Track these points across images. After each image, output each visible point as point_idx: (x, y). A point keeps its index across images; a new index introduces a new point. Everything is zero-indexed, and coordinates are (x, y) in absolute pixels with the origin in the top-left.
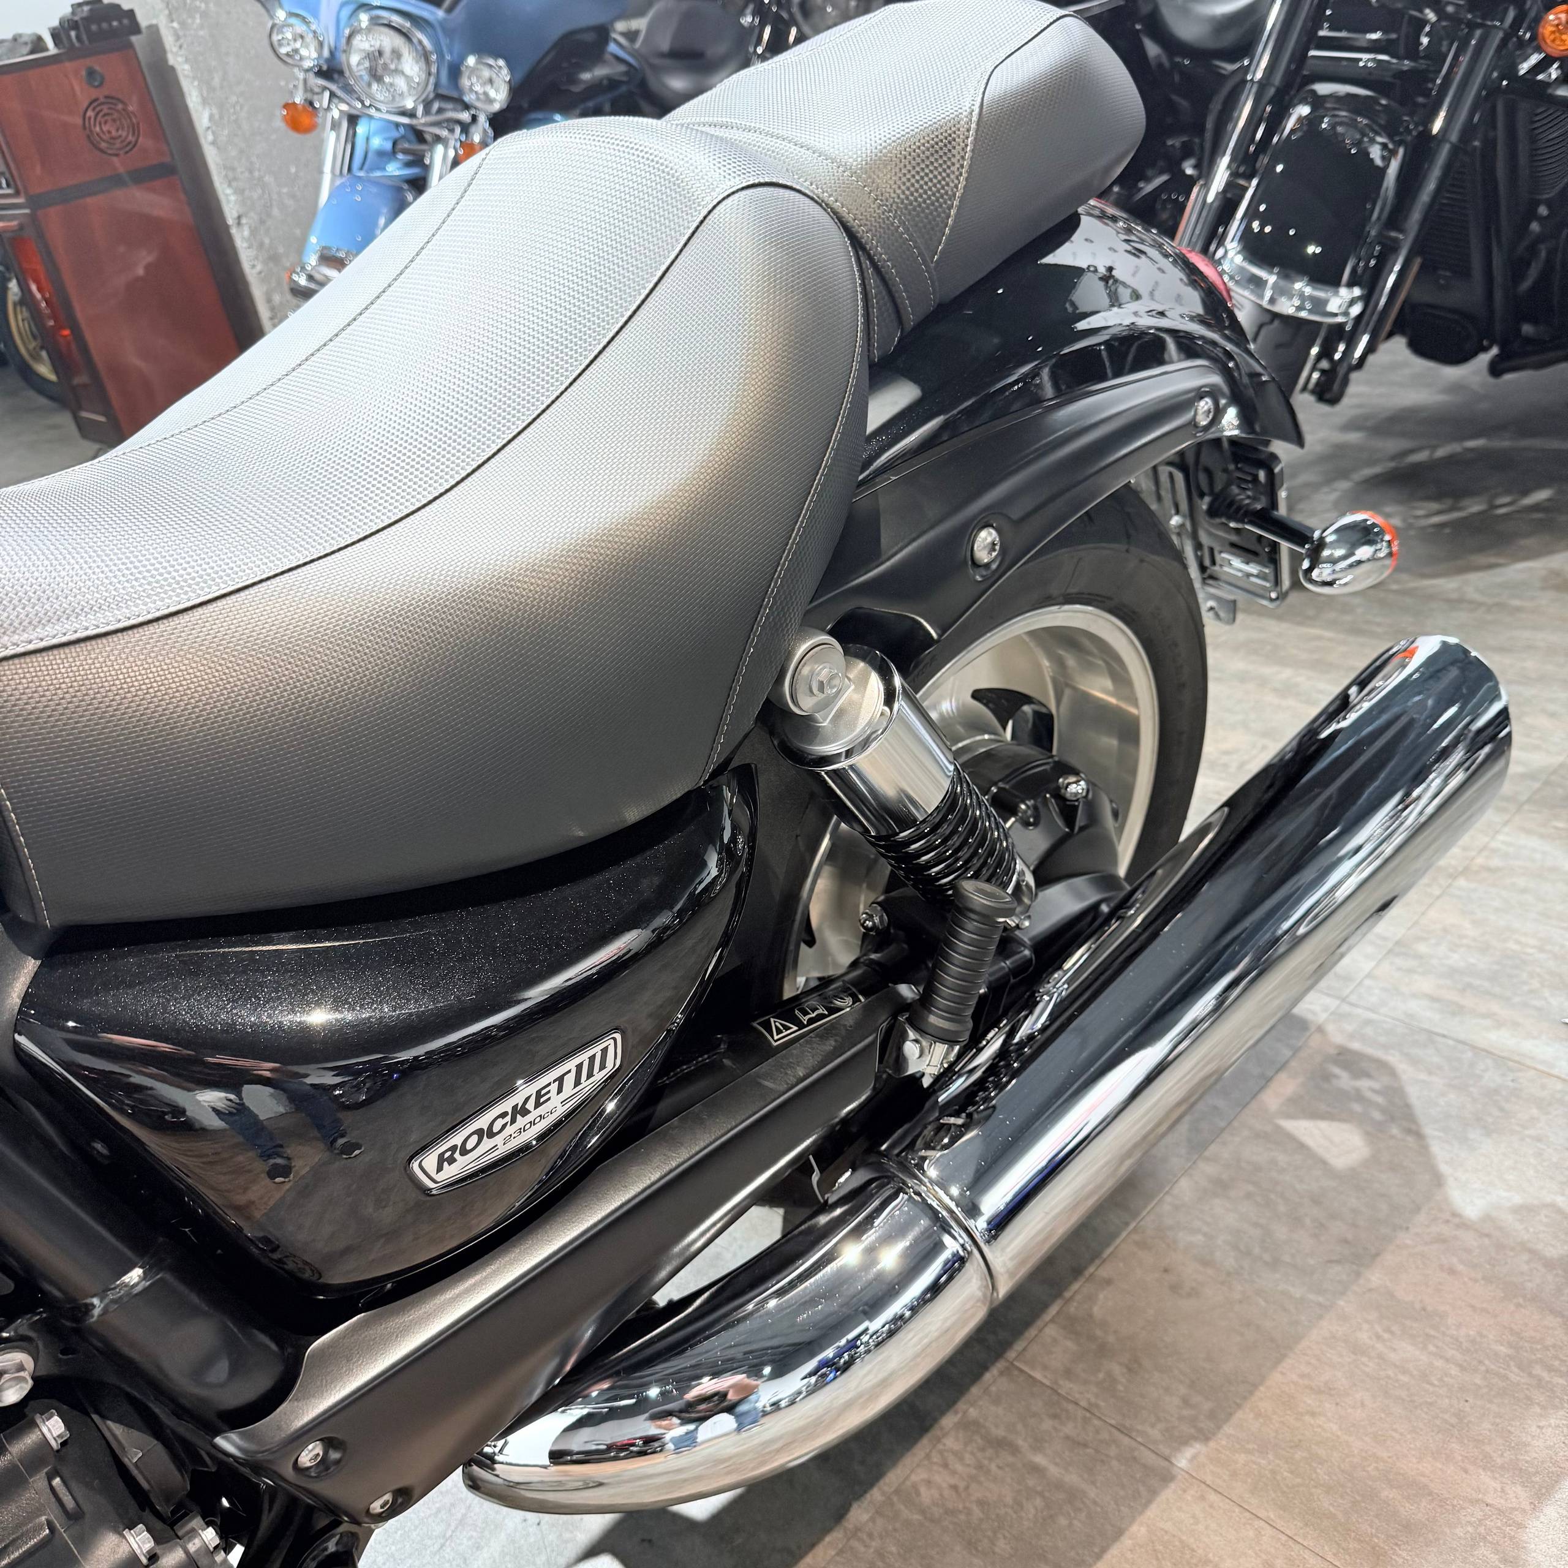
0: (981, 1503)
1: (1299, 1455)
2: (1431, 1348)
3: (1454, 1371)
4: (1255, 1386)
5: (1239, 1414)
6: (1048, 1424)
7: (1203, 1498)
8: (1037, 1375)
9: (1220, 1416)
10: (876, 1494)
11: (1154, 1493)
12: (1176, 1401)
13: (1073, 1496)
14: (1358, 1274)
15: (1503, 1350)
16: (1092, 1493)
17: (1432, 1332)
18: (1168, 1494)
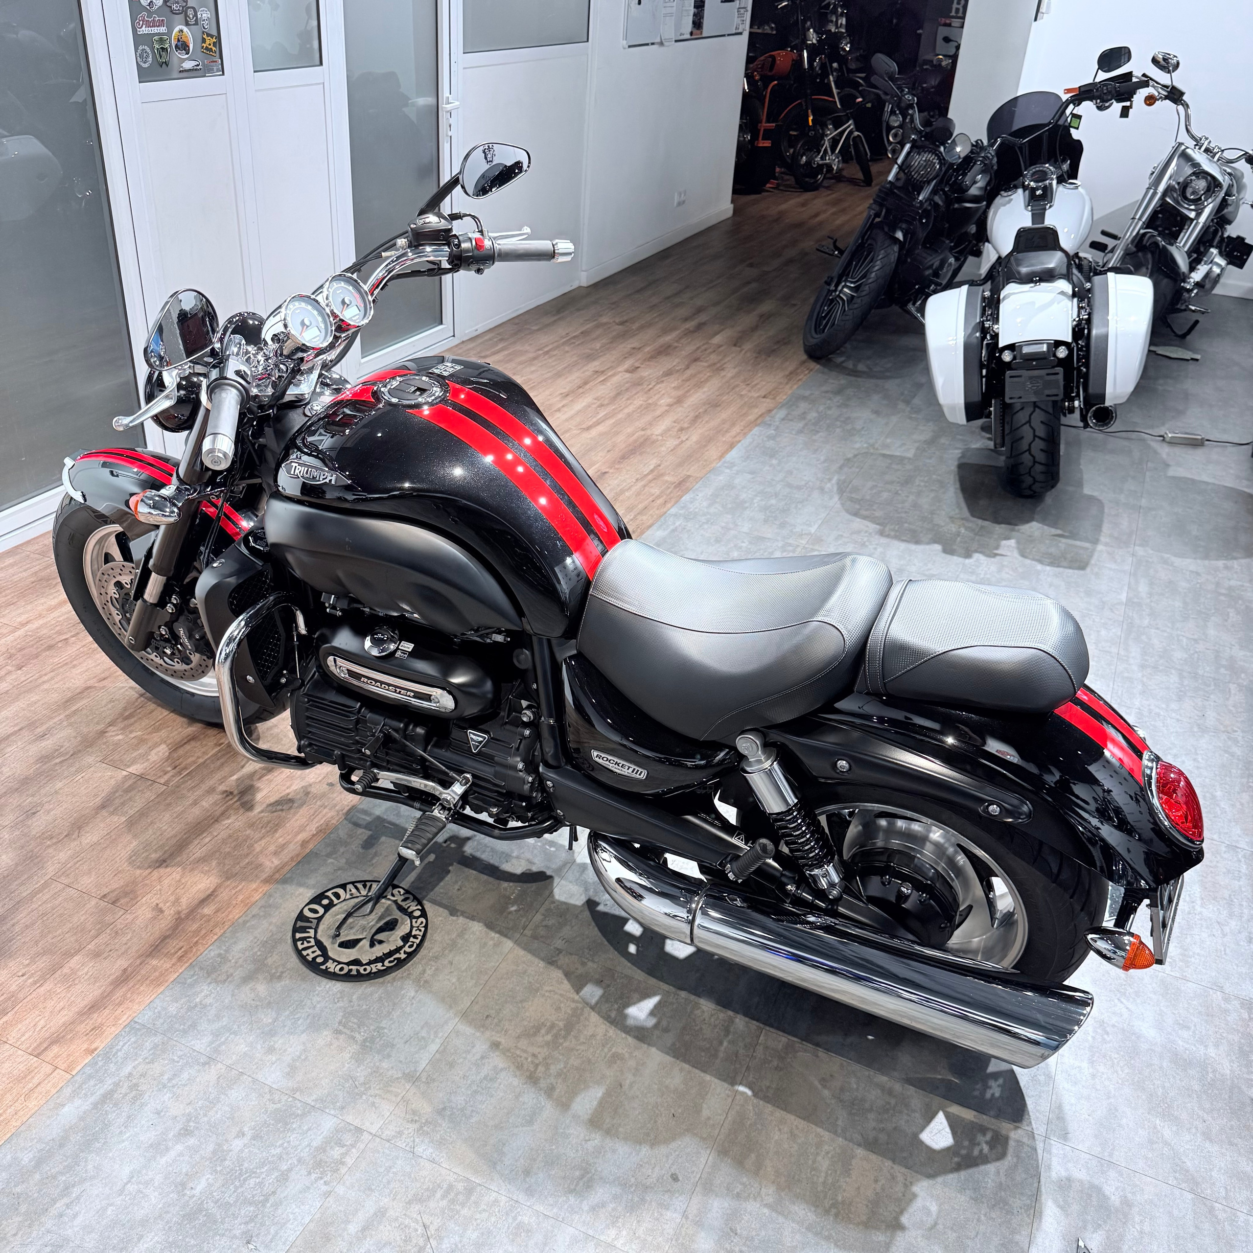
0: (701, 1029)
1: (759, 1126)
2: (830, 1172)
3: (821, 1180)
4: (785, 1110)
5: (769, 1106)
6: (741, 1044)
7: (728, 1096)
8: (762, 1038)
9: (766, 1099)
10: (693, 997)
11: (725, 1081)
12: (768, 1084)
13: (715, 1056)
14: (859, 1145)
15: (840, 1198)
16: (718, 1061)
17: (838, 1173)
18: (726, 1085)
